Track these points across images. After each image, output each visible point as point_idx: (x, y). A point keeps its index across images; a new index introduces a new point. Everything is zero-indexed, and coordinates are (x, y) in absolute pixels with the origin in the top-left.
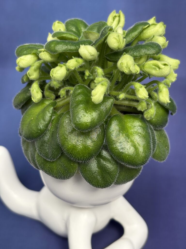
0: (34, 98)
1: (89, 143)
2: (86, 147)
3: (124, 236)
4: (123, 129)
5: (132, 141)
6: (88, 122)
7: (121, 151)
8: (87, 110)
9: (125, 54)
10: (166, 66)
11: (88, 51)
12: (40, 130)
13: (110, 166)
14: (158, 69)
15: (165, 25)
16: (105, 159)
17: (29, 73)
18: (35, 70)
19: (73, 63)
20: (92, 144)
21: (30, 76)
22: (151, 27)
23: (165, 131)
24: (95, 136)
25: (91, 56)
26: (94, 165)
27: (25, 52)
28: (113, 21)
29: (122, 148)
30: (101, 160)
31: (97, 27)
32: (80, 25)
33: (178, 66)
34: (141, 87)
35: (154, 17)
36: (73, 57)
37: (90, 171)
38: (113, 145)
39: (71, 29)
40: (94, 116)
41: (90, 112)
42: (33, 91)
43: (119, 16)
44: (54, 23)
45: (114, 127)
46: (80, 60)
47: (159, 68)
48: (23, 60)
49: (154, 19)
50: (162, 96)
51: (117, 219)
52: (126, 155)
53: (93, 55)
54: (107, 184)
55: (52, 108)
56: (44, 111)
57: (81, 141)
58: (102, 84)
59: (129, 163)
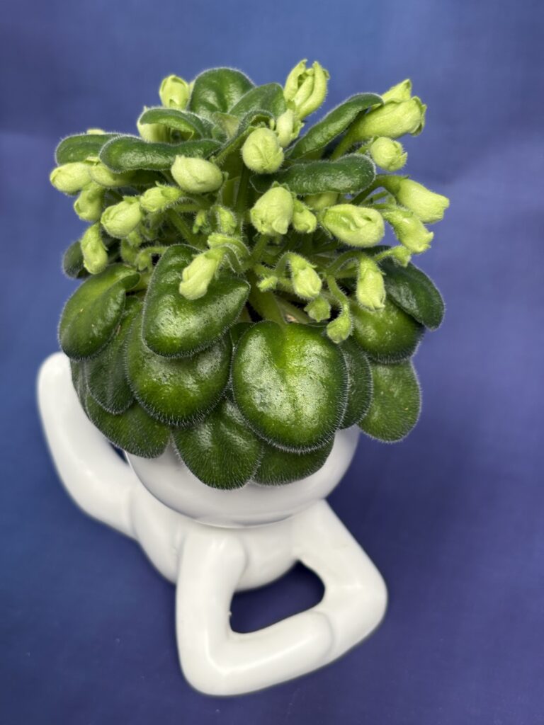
0: (87, 263)
1: (190, 383)
2: (181, 392)
5: (290, 390)
6: (175, 339)
7: (260, 409)
8: (179, 309)
9: (276, 186)
12: (93, 339)
13: (240, 441)
14: (352, 227)
15: (424, 106)
16: (230, 423)
17: (78, 205)
18: (91, 200)
19: (155, 198)
20: (195, 386)
21: (80, 211)
22: (387, 109)
24: (207, 367)
25: (199, 183)
26: (205, 436)
27: (72, 155)
28: (296, 87)
29: (264, 404)
30: (222, 424)
31: (263, 97)
32: (231, 85)
33: (442, 213)
34: (304, 268)
35: (407, 81)
36: (157, 183)
37: (196, 447)
38: (243, 394)
39: (204, 96)
40: (192, 325)
41: (184, 313)
42: (85, 246)
43: (314, 75)
44: (164, 81)
46: (172, 192)
47: (357, 227)
48: (64, 174)
49: (408, 84)
50: (365, 292)
52: (271, 420)
53: (203, 183)
54: (231, 479)
55: (122, 291)
56: (105, 298)
57: (171, 376)
58: (206, 256)
59: (279, 441)
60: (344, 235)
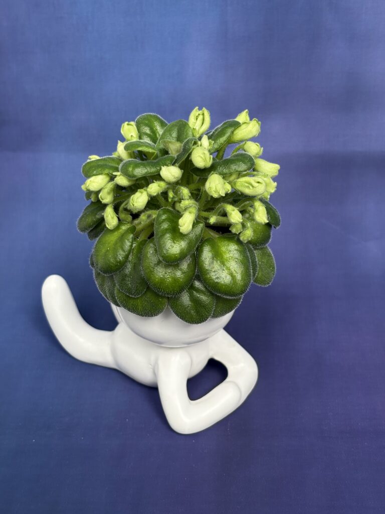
0: (108, 224)
1: (179, 274)
2: (175, 280)
3: (228, 379)
4: (217, 255)
5: (228, 269)
6: (177, 254)
7: (216, 281)
8: (175, 240)
9: (213, 174)
10: (260, 184)
11: (171, 173)
13: (203, 298)
14: (251, 187)
15: (260, 122)
16: (198, 290)
17: (101, 197)
18: (109, 193)
19: (155, 188)
20: (182, 275)
21: (103, 200)
22: (243, 127)
23: (268, 248)
24: (185, 266)
25: (175, 178)
26: (185, 299)
27: (95, 172)
28: (195, 121)
29: (217, 278)
30: (194, 292)
31: (177, 128)
32: (155, 123)
33: (278, 172)
34: (234, 210)
35: (247, 110)
36: (154, 181)
37: (182, 305)
38: (206, 275)
39: (144, 131)
40: (183, 246)
41: (178, 242)
42: (107, 216)
43: (203, 114)
44: (122, 126)
45: (207, 254)
46: (162, 184)
47: (253, 187)
48: (94, 182)
49: (247, 112)
50: (259, 217)
51: (217, 358)
52: (222, 285)
54: (202, 318)
55: (131, 236)
56: (122, 238)
57: (169, 273)
58: (190, 212)
59: (226, 294)
60: (248, 191)
